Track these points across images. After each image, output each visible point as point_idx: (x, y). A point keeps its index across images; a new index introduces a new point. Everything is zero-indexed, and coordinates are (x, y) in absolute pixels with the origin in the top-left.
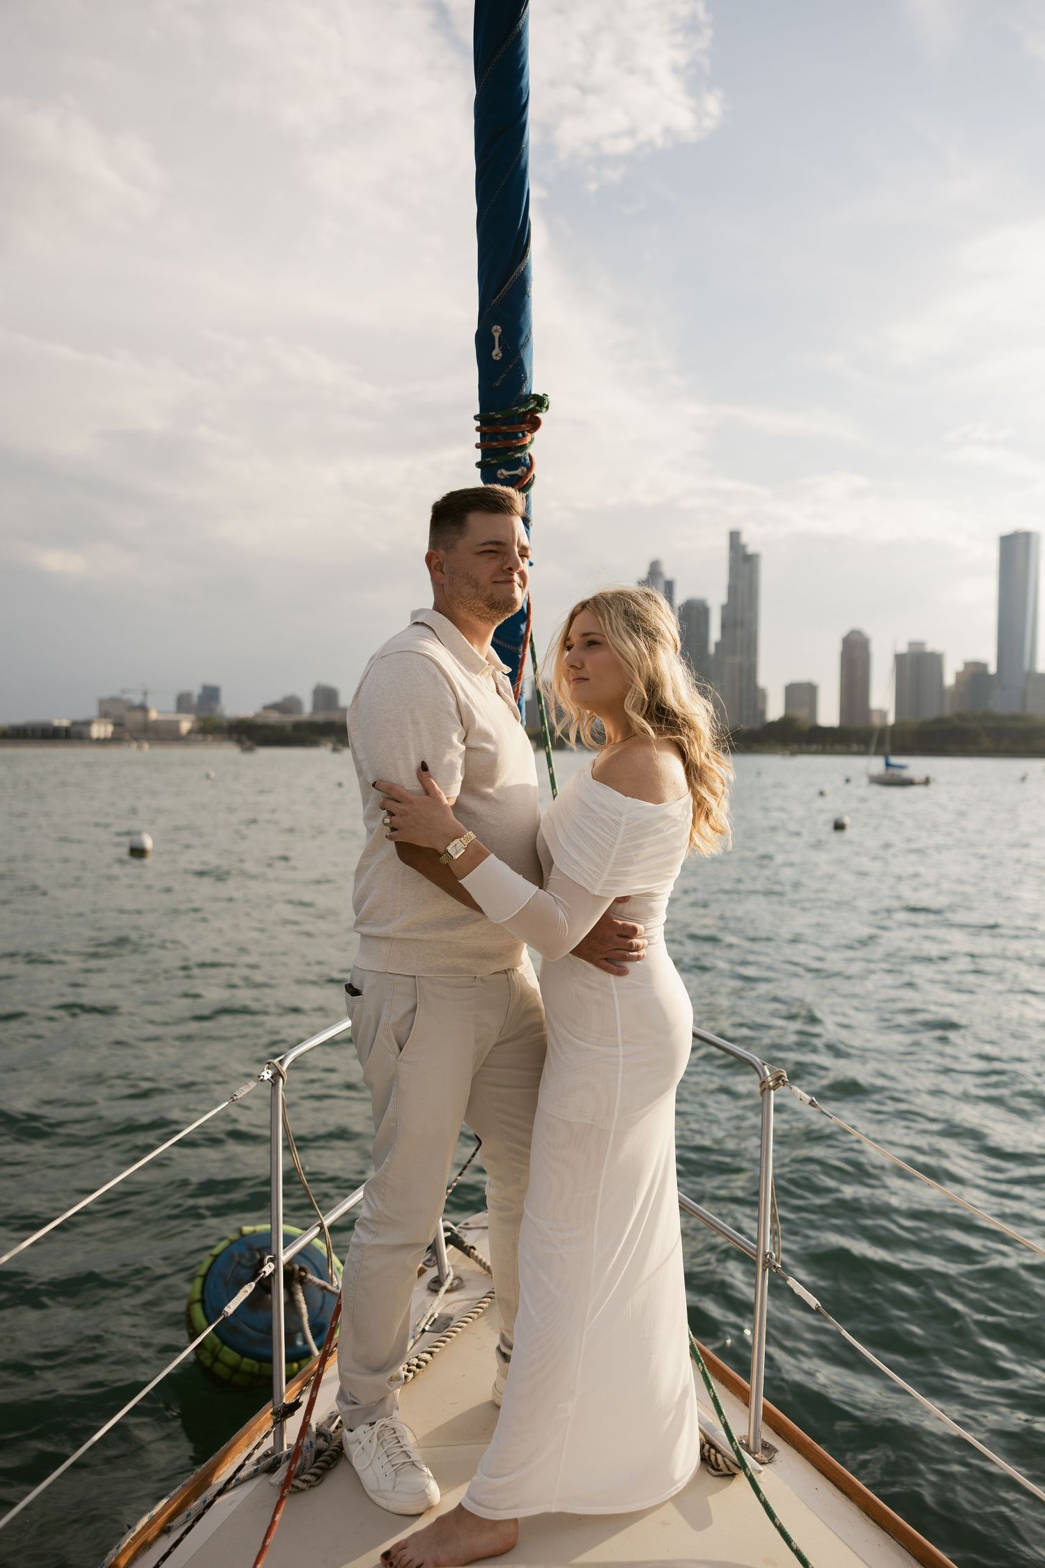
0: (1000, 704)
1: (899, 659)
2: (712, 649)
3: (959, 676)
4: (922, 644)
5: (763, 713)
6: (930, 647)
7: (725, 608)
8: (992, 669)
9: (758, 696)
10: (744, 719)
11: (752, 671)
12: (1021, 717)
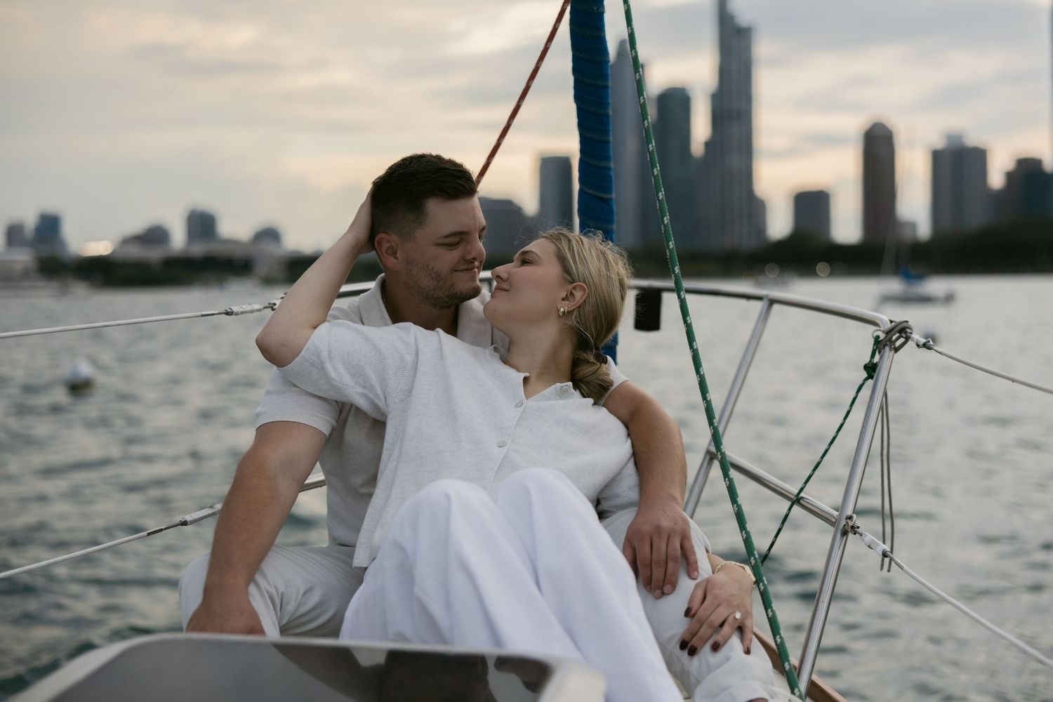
3: (1010, 176)
4: (960, 137)
5: (762, 230)
7: (713, 97)
8: (1048, 166)
9: (755, 208)
10: (740, 239)
11: (747, 176)
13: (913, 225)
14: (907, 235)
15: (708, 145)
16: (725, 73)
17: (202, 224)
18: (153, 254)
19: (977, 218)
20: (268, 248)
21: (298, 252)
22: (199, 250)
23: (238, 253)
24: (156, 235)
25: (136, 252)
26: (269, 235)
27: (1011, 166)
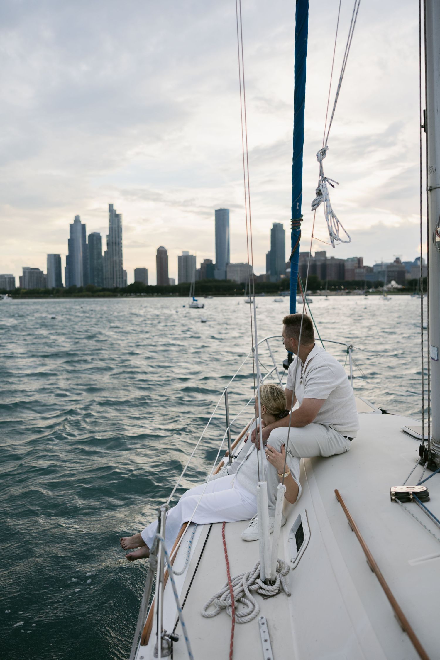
0: (218, 276)
1: (180, 258)
2: (103, 254)
3: (202, 264)
4: (188, 252)
5: (126, 281)
6: (190, 254)
7: (108, 236)
8: (214, 262)
9: (123, 274)
10: (118, 284)
11: (121, 263)
12: (226, 281)
13: (174, 280)
14: (171, 283)
15: (107, 252)
16: (111, 229)
19: (193, 279)
27: (202, 262)
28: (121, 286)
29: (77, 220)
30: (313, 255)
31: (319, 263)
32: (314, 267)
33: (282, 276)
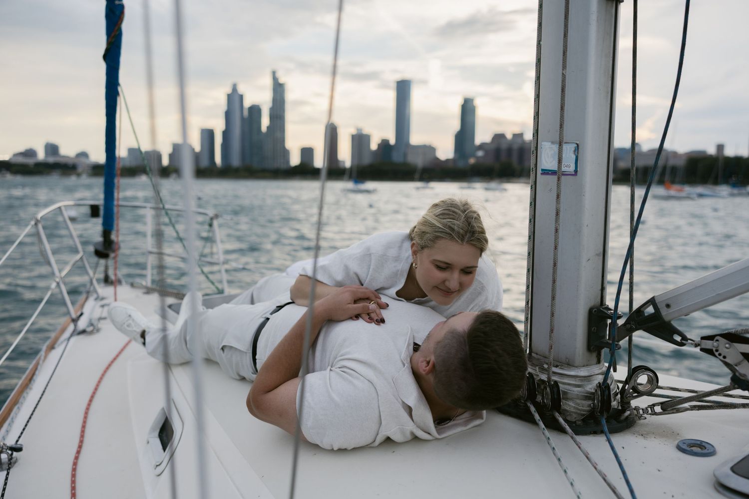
0: (397, 158)
1: (353, 137)
2: (264, 130)
3: (379, 145)
4: (362, 130)
5: (288, 161)
7: (271, 109)
8: (393, 143)
9: (286, 153)
10: (279, 164)
11: (283, 141)
12: (405, 164)
13: (344, 162)
14: (341, 165)
15: (268, 128)
16: (274, 100)
17: (52, 149)
18: (30, 161)
19: (367, 161)
20: (83, 160)
21: (97, 163)
22: (51, 160)
23: (70, 162)
24: (30, 153)
25: (21, 160)
26: (84, 155)
27: (380, 142)
28: (283, 166)
29: (235, 89)
30: (509, 136)
31: (515, 147)
32: (510, 150)
33: (472, 161)
